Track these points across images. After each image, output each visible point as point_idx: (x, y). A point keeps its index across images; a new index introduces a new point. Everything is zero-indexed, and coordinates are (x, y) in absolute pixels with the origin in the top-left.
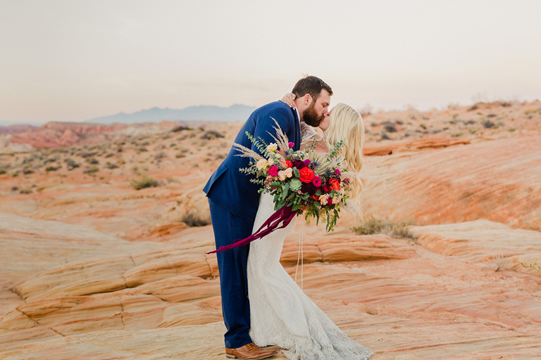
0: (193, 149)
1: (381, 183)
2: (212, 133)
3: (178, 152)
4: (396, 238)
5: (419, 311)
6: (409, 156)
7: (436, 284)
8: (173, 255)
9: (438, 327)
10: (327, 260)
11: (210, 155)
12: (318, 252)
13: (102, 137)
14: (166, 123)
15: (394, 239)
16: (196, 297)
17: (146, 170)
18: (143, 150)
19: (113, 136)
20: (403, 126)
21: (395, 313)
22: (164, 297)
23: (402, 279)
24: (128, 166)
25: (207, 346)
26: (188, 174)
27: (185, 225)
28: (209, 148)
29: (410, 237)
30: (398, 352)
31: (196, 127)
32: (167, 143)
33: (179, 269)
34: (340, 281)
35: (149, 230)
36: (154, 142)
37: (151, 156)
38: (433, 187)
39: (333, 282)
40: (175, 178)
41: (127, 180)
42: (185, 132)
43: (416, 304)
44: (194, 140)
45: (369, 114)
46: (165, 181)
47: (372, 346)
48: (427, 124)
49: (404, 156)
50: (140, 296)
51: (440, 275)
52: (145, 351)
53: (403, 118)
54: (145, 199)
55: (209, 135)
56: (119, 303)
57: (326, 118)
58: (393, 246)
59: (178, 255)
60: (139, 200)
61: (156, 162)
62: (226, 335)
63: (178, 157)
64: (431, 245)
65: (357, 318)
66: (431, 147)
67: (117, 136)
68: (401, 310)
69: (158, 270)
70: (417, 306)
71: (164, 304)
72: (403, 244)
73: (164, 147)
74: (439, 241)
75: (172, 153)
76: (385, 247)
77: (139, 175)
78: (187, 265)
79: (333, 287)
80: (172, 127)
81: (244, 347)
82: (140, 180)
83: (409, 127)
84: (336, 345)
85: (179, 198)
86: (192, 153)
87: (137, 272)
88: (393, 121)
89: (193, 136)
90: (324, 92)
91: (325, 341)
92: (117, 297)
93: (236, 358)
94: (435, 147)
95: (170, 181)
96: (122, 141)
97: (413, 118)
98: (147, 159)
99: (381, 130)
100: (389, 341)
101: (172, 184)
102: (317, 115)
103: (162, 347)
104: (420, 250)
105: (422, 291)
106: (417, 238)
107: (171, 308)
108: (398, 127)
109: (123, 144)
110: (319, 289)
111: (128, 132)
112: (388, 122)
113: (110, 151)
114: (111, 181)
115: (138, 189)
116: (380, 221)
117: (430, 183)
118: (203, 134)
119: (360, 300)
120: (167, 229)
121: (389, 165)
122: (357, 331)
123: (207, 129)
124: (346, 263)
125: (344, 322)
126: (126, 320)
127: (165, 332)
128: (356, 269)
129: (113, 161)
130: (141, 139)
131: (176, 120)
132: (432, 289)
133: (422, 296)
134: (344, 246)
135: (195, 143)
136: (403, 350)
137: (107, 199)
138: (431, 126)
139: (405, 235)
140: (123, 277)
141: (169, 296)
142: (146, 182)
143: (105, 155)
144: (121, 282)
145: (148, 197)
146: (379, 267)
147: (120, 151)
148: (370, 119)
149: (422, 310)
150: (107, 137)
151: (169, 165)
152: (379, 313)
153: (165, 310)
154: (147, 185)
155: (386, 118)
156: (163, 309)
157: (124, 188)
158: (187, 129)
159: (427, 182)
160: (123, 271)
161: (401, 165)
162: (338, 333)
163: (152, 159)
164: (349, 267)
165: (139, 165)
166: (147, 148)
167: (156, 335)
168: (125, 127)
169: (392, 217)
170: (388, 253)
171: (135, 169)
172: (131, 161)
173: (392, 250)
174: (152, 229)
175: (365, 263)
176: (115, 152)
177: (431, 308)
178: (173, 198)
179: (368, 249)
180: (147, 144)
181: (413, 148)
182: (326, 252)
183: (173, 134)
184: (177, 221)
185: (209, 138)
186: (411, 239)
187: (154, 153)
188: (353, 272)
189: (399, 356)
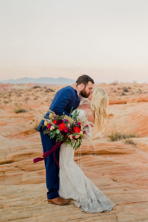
0: (41, 96)
1: (121, 116)
2: (50, 89)
3: (34, 97)
4: (127, 144)
5: (136, 180)
6: (134, 105)
7: (144, 167)
8: (28, 148)
9: (144, 190)
10: (96, 154)
11: (48, 99)
12: (92, 150)
13: (2, 89)
14: (30, 84)
15: (126, 144)
16: (37, 169)
17: (21, 104)
18: (20, 96)
19: (7, 89)
20: (131, 90)
21: (125, 181)
22: (23, 169)
23: (129, 164)
24: (13, 103)
25: (40, 195)
26: (39, 107)
27: (35, 131)
28: (48, 96)
29: (133, 144)
30: (126, 205)
31: (43, 87)
32: (30, 93)
33: (30, 155)
34: (102, 164)
35: (20, 132)
36: (24, 92)
37: (23, 98)
38: (144, 119)
39: (98, 164)
40: (33, 108)
41: (12, 109)
42: (38, 89)
43: (135, 176)
44: (42, 92)
45: (117, 84)
46: (29, 110)
47: (114, 200)
48: (142, 89)
49: (131, 105)
50: (12, 168)
51: (145, 163)
52: (12, 197)
53: (132, 86)
54: (19, 118)
55: (48, 90)
56: (2, 171)
57: (91, 94)
58: (125, 148)
59: (30, 148)
60: (17, 118)
61: (25, 101)
62: (48, 193)
63: (35, 99)
64: (142, 148)
65: (108, 183)
66: (143, 101)
67: (9, 89)
68: (128, 179)
69: (21, 155)
70: (134, 178)
71: (23, 172)
72: (129, 147)
73: (29, 95)
74: (145, 146)
75: (32, 98)
76: (122, 148)
77: (18, 106)
78: (34, 154)
79: (98, 167)
80: (33, 86)
81: (56, 199)
82: (17, 109)
83: (134, 90)
84: (99, 199)
85: (34, 118)
86: (40, 98)
87: (11, 156)
88: (127, 87)
89: (41, 90)
90: (90, 83)
91: (94, 197)
92: (2, 168)
93: (52, 204)
94: (145, 101)
95: (31, 110)
96: (11, 92)
97: (136, 86)
98: (21, 100)
99: (122, 91)
100: (122, 198)
101: (32, 111)
102: (86, 93)
103: (20, 195)
104: (137, 150)
105: (138, 170)
106: (136, 144)
107: (26, 174)
108: (129, 90)
109: (11, 93)
110: (92, 167)
111: (14, 87)
112: (125, 88)
113: (5, 96)
114: (6, 109)
115: (17, 113)
116: (120, 133)
117: (142, 117)
118: (45, 90)
119: (110, 173)
120: (28, 132)
121: (125, 109)
122: (108, 191)
123: (47, 88)
124: (104, 155)
125: (102, 185)
126: (5, 179)
127: (22, 187)
128: (109, 158)
129: (7, 100)
130: (19, 91)
131: (35, 83)
132: (142, 169)
133: (137, 173)
134: (103, 148)
135: (42, 94)
136: (128, 203)
137: (3, 117)
138: (143, 90)
139: (130, 143)
140: (5, 158)
141: (25, 168)
142: (20, 110)
143: (4, 97)
144: (4, 160)
145: (21, 117)
146: (119, 157)
147: (10, 96)
148: (117, 86)
149: (137, 180)
150: (5, 89)
151: (31, 103)
152: (118, 180)
153: (23, 175)
154: (21, 111)
155: (124, 86)
156: (22, 174)
157: (11, 112)
158: (39, 87)
159: (141, 117)
160: (6, 155)
161: (130, 109)
162: (99, 192)
163: (24, 100)
164: (106, 158)
165: (18, 102)
166: (22, 95)
167: (17, 189)
168: (13, 85)
169: (125, 131)
170: (123, 151)
171: (16, 104)
172: (15, 100)
173: (125, 150)
174: (21, 132)
175: (113, 155)
176: (8, 96)
177: (142, 179)
178: (31, 118)
179: (114, 149)
180: (21, 93)
181: (135, 101)
182: (96, 150)
183: (33, 89)
184: (32, 129)
185: (48, 92)
186: (133, 145)
187: (25, 97)
188: (107, 160)
189: (126, 207)
